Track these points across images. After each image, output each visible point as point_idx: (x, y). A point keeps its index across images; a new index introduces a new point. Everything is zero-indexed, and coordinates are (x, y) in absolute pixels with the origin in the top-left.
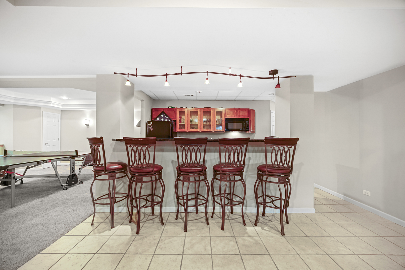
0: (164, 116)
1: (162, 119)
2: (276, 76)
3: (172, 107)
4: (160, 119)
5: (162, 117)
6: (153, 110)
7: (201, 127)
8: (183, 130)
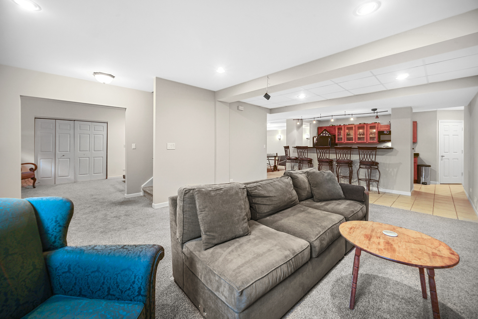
0: (325, 132)
1: (324, 135)
2: (375, 112)
3: (332, 125)
4: (323, 135)
5: (324, 133)
6: (319, 129)
7: (355, 139)
8: (341, 142)
